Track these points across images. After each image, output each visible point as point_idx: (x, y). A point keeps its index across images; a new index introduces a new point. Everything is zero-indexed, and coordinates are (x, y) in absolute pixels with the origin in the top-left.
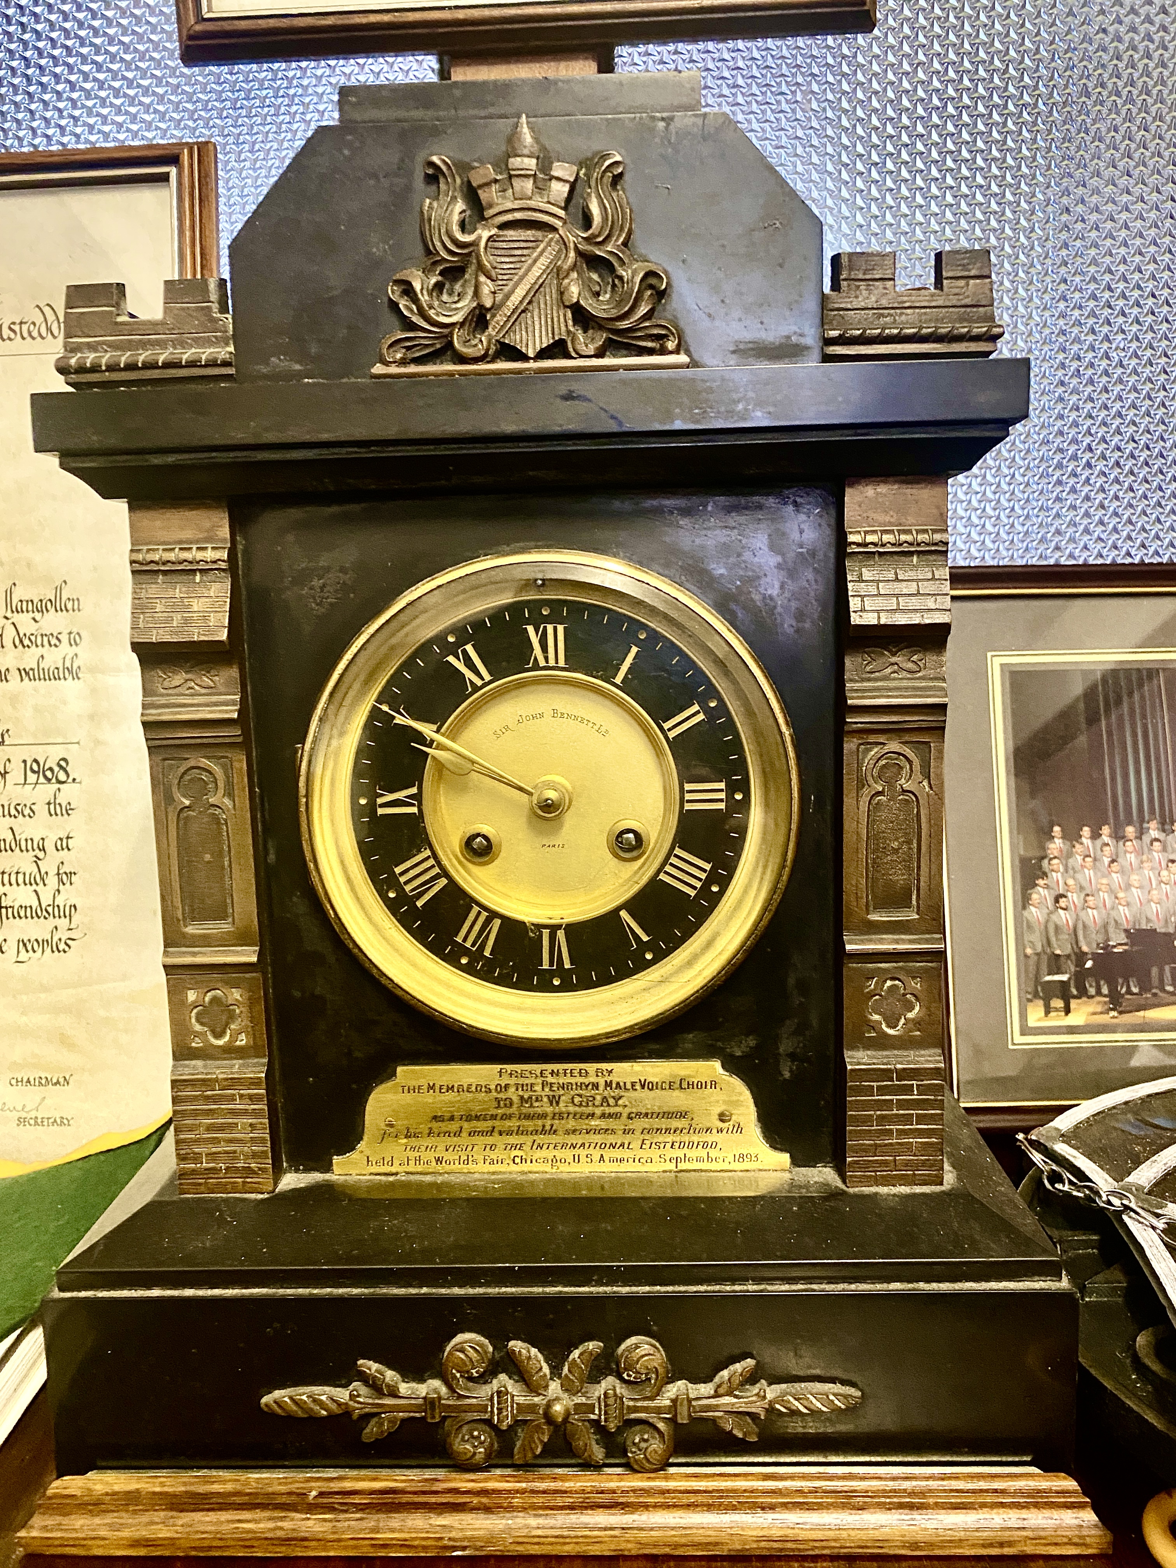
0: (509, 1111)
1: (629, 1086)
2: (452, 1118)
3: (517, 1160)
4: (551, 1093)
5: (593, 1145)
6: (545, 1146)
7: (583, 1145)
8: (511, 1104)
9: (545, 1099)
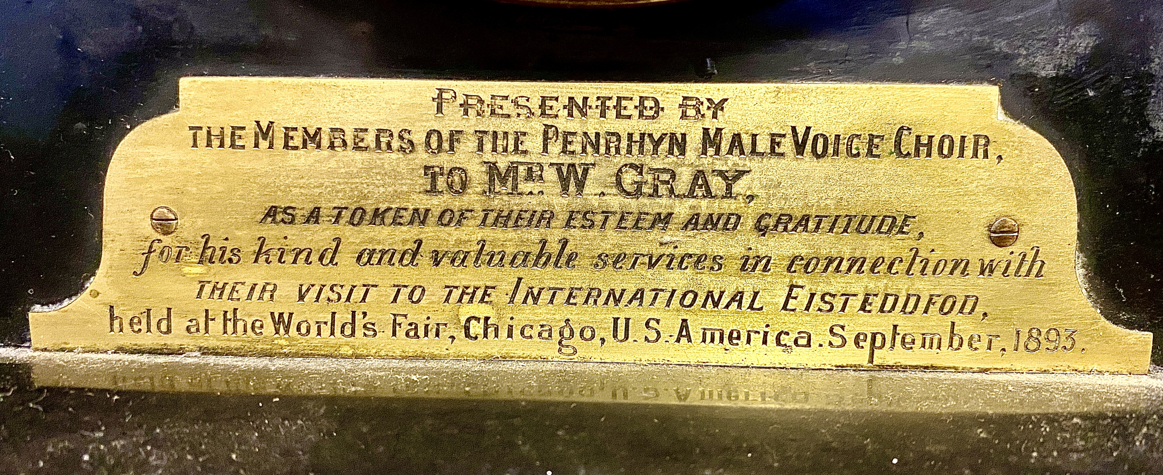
0: (457, 203)
1: (763, 145)
2: (314, 216)
3: (476, 328)
4: (567, 160)
5: (663, 297)
6: (546, 296)
7: (639, 295)
8: (464, 185)
9: (550, 174)
